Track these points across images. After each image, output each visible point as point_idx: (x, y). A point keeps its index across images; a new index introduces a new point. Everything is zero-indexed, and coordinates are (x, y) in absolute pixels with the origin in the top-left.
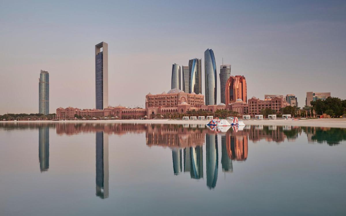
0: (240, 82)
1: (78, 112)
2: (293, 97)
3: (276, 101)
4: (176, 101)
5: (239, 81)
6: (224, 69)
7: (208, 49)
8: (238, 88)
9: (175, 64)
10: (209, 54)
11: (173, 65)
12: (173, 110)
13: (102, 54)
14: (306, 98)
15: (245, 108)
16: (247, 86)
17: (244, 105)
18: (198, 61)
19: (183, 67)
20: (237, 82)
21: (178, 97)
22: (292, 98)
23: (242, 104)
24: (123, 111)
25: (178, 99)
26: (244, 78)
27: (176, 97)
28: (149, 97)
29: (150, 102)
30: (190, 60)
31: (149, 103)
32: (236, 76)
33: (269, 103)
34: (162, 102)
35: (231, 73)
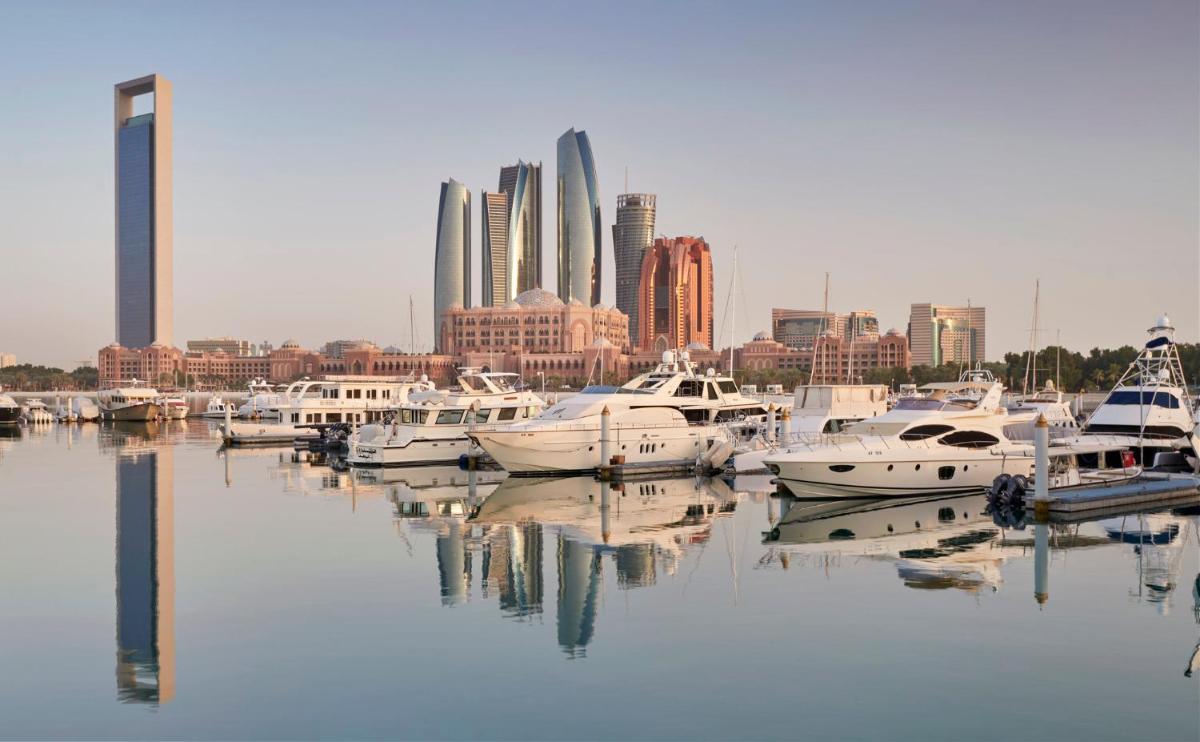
0: (692, 261)
1: (180, 362)
2: (871, 322)
3: (892, 346)
4: (556, 333)
5: (688, 258)
6: (630, 208)
7: (572, 130)
8: (685, 281)
9: (451, 180)
10: (576, 147)
11: (445, 187)
12: (548, 362)
13: (149, 125)
14: (910, 325)
15: (781, 360)
16: (714, 277)
17: (780, 350)
18: (534, 174)
19: (484, 196)
20: (684, 260)
21: (563, 321)
22: (868, 323)
23: (773, 349)
24: (376, 363)
25: (563, 327)
26: (706, 248)
27: (556, 321)
28: (458, 318)
29: (461, 335)
30: (505, 167)
31: (458, 338)
32: (680, 240)
33: (870, 350)
34: (507, 334)
35: (656, 224)
